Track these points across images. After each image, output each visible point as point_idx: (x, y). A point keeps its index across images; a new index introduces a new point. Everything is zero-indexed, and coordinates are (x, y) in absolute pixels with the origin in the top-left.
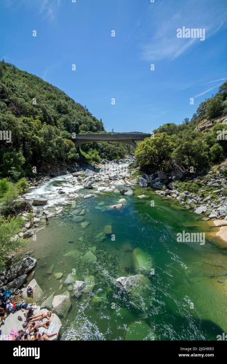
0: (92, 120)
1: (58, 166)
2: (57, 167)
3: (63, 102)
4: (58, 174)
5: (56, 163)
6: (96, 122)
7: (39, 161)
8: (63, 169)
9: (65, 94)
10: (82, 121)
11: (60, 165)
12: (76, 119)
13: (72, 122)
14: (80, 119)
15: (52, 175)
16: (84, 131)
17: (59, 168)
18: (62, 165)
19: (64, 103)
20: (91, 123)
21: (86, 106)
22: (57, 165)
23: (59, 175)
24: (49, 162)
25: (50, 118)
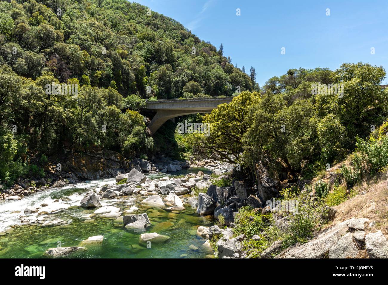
0: (221, 72)
1: (102, 160)
2: (100, 162)
3: (166, 42)
4: (96, 176)
5: (100, 154)
6: (232, 74)
7: (67, 150)
8: (109, 167)
9: (182, 29)
10: (196, 75)
11: (106, 159)
12: (185, 71)
13: (176, 78)
14: (192, 71)
15: (84, 176)
16: (192, 94)
17: (104, 164)
18: (109, 160)
19: (167, 45)
20: (219, 78)
21: (223, 45)
22: (102, 158)
23: (98, 177)
24: (86, 152)
25: (128, 74)
